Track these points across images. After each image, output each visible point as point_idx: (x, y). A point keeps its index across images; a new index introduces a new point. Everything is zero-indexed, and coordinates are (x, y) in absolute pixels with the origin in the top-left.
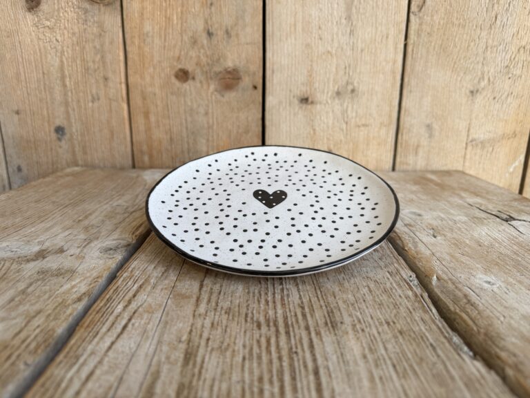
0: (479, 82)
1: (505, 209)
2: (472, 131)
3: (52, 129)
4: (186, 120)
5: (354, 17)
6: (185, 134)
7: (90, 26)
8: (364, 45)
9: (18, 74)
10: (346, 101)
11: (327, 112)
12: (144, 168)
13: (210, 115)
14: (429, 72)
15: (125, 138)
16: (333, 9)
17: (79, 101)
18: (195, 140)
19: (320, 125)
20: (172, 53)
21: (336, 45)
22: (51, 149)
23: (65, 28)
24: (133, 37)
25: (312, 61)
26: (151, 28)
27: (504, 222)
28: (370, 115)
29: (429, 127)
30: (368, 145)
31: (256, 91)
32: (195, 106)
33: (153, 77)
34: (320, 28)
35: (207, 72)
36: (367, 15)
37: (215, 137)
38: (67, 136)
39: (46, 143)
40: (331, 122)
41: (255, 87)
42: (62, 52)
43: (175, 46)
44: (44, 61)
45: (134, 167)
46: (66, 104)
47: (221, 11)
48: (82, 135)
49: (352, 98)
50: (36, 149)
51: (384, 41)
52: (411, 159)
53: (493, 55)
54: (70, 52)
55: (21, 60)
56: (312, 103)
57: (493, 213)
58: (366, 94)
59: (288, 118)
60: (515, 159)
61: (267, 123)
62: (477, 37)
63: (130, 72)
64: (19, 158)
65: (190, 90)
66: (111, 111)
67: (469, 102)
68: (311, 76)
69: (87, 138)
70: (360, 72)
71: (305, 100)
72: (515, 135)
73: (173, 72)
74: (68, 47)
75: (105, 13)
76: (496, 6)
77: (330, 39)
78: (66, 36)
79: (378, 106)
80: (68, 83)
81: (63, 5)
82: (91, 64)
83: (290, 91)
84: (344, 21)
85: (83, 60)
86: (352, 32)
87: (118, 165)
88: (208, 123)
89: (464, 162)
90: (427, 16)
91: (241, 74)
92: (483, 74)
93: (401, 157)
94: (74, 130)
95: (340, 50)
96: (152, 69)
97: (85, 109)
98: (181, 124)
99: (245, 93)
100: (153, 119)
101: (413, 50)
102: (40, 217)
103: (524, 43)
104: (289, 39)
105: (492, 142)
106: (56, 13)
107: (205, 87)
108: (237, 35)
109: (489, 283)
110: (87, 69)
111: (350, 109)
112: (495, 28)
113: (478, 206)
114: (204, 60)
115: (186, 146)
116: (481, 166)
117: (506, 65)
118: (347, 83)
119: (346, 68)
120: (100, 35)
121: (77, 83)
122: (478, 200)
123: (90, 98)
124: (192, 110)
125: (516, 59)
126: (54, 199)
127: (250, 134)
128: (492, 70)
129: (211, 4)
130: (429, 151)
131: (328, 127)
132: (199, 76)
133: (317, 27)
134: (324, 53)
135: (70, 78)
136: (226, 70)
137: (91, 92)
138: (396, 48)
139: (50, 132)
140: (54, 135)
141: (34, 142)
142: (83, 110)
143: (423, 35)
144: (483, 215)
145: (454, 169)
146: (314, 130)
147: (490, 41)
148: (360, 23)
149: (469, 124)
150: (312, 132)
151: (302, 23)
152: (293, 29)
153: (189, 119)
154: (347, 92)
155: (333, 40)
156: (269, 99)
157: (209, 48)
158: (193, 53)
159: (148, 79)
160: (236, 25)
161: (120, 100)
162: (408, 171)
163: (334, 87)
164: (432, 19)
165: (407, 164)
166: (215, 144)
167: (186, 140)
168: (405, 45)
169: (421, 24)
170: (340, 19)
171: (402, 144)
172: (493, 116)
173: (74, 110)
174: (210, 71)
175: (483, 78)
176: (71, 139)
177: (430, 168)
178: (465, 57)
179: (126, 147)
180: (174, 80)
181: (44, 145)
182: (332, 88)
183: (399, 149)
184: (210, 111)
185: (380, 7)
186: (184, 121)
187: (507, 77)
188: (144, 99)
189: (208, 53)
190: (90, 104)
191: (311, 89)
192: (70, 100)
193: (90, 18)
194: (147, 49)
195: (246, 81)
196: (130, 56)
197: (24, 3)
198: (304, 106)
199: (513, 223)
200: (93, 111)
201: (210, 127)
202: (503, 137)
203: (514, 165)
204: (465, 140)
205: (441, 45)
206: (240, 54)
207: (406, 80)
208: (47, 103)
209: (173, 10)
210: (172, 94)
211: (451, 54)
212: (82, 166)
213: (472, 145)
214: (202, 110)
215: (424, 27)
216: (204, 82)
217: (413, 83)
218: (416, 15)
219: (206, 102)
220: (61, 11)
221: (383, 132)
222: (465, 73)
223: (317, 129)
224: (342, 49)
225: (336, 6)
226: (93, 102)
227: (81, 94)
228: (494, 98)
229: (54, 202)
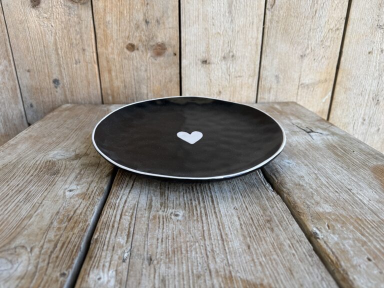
0: (306, 50)
1: (310, 126)
2: (301, 78)
3: (51, 81)
4: (134, 74)
5: (233, 12)
6: (133, 83)
7: (72, 17)
8: (239, 29)
9: (28, 47)
10: (229, 62)
11: (218, 69)
12: (109, 104)
13: (148, 71)
14: (277, 44)
15: (97, 85)
16: (220, 7)
17: (67, 64)
18: (139, 86)
19: (214, 77)
20: (124, 34)
21: (223, 28)
22: (51, 93)
23: (57, 18)
24: (99, 24)
25: (208, 38)
26: (111, 18)
27: (307, 133)
28: (243, 70)
29: (277, 77)
30: (242, 88)
31: (175, 57)
32: (139, 66)
33: (113, 49)
34: (213, 18)
35: (146, 45)
36: (241, 10)
37: (152, 84)
38: (61, 85)
39: (48, 89)
40: (220, 75)
41: (175, 54)
42: (56, 34)
43: (126, 29)
44: (44, 38)
45: (103, 103)
46: (60, 66)
47: (153, 8)
48: (70, 84)
49: (233, 60)
50: (42, 93)
51: (251, 26)
52: (266, 96)
53: (314, 34)
54: (60, 33)
55: (29, 38)
56: (209, 63)
57: (304, 128)
58: (241, 58)
59: (195, 72)
60: (326, 94)
61: (183, 76)
62: (304, 23)
63: (99, 46)
64: (31, 99)
65: (136, 56)
66: (87, 69)
67: (300, 62)
68: (208, 47)
69: (73, 86)
70: (237, 45)
71: (205, 62)
72: (326, 80)
73: (125, 46)
74: (59, 30)
75: (81, 10)
76: (316, 5)
77: (219, 25)
78: (58, 23)
79: (247, 65)
80: (60, 53)
81: (55, 4)
82: (74, 41)
83: (196, 56)
84: (227, 14)
85: (69, 38)
86: (232, 21)
87: (93, 103)
88: (147, 76)
89: (297, 97)
90: (276, 11)
91: (167, 46)
92: (308, 45)
93: (261, 94)
94: (65, 81)
95: (225, 32)
96: (112, 44)
97: (72, 68)
98: (131, 77)
99: (169, 57)
100: (113, 74)
101: (268, 32)
102: (65, 137)
103: (331, 27)
104: (195, 24)
105: (313, 85)
106: (51, 9)
107: (145, 54)
108: (164, 23)
109: (289, 163)
110: (72, 44)
111: (231, 66)
112: (315, 18)
113: (297, 124)
114: (144, 38)
115: (134, 90)
116: (307, 99)
117: (321, 39)
118: (229, 52)
119: (228, 42)
120: (79, 23)
121: (66, 53)
122: (298, 121)
123: (74, 61)
124: (137, 68)
125: (327, 37)
126: (66, 125)
127: (173, 83)
128: (313, 43)
129: (148, 4)
130: (277, 91)
131: (219, 78)
132: (141, 48)
133: (212, 18)
134: (216, 34)
135: (61, 49)
136: (157, 44)
137: (75, 58)
138: (258, 30)
139: (50, 82)
140: (52, 85)
141: (40, 89)
142: (70, 69)
143: (273, 23)
144: (298, 130)
145: (291, 101)
146: (210, 80)
147: (312, 26)
148: (237, 15)
149: (300, 75)
150: (209, 81)
151: (203, 15)
152: (197, 19)
153: (136, 74)
154: (229, 57)
155: (221, 26)
156: (183, 61)
157: (146, 30)
158: (137, 34)
159: (110, 49)
160: (162, 17)
161: (93, 62)
162: (264, 103)
163: (222, 54)
164: (279, 13)
165: (264, 98)
166: (152, 89)
167: (134, 86)
168: (264, 28)
169: (272, 16)
170: (225, 12)
171: (261, 87)
172: (313, 70)
173: (64, 69)
174: (148, 44)
175: (308, 47)
176: (63, 87)
177: (277, 101)
178: (298, 36)
179: (98, 91)
180: (126, 50)
181: (47, 91)
182: (221, 55)
183: (260, 90)
184: (148, 68)
185: (249, 6)
186: (132, 75)
187: (322, 47)
188: (108, 62)
189: (146, 34)
190: (75, 65)
191: (208, 55)
192: (62, 63)
193: (72, 12)
194: (109, 32)
195: (170, 51)
196: (98, 36)
197: (30, 3)
198: (205, 65)
199: (312, 134)
200: (76, 70)
201: (149, 78)
202: (320, 82)
203: (325, 98)
204: (298, 84)
205: (284, 28)
206: (166, 34)
207: (264, 49)
208: (47, 65)
209: (124, 7)
210: (125, 59)
211: (290, 33)
212: (71, 103)
213: (302, 87)
214: (143, 68)
215: (274, 17)
216: (144, 51)
217: (268, 51)
218: (269, 10)
219: (146, 64)
220: (54, 8)
221: (250, 80)
222: (298, 45)
223: (212, 79)
224: (226, 31)
225: (222, 5)
226: (76, 64)
227: (69, 59)
228: (315, 60)
229: (68, 128)
